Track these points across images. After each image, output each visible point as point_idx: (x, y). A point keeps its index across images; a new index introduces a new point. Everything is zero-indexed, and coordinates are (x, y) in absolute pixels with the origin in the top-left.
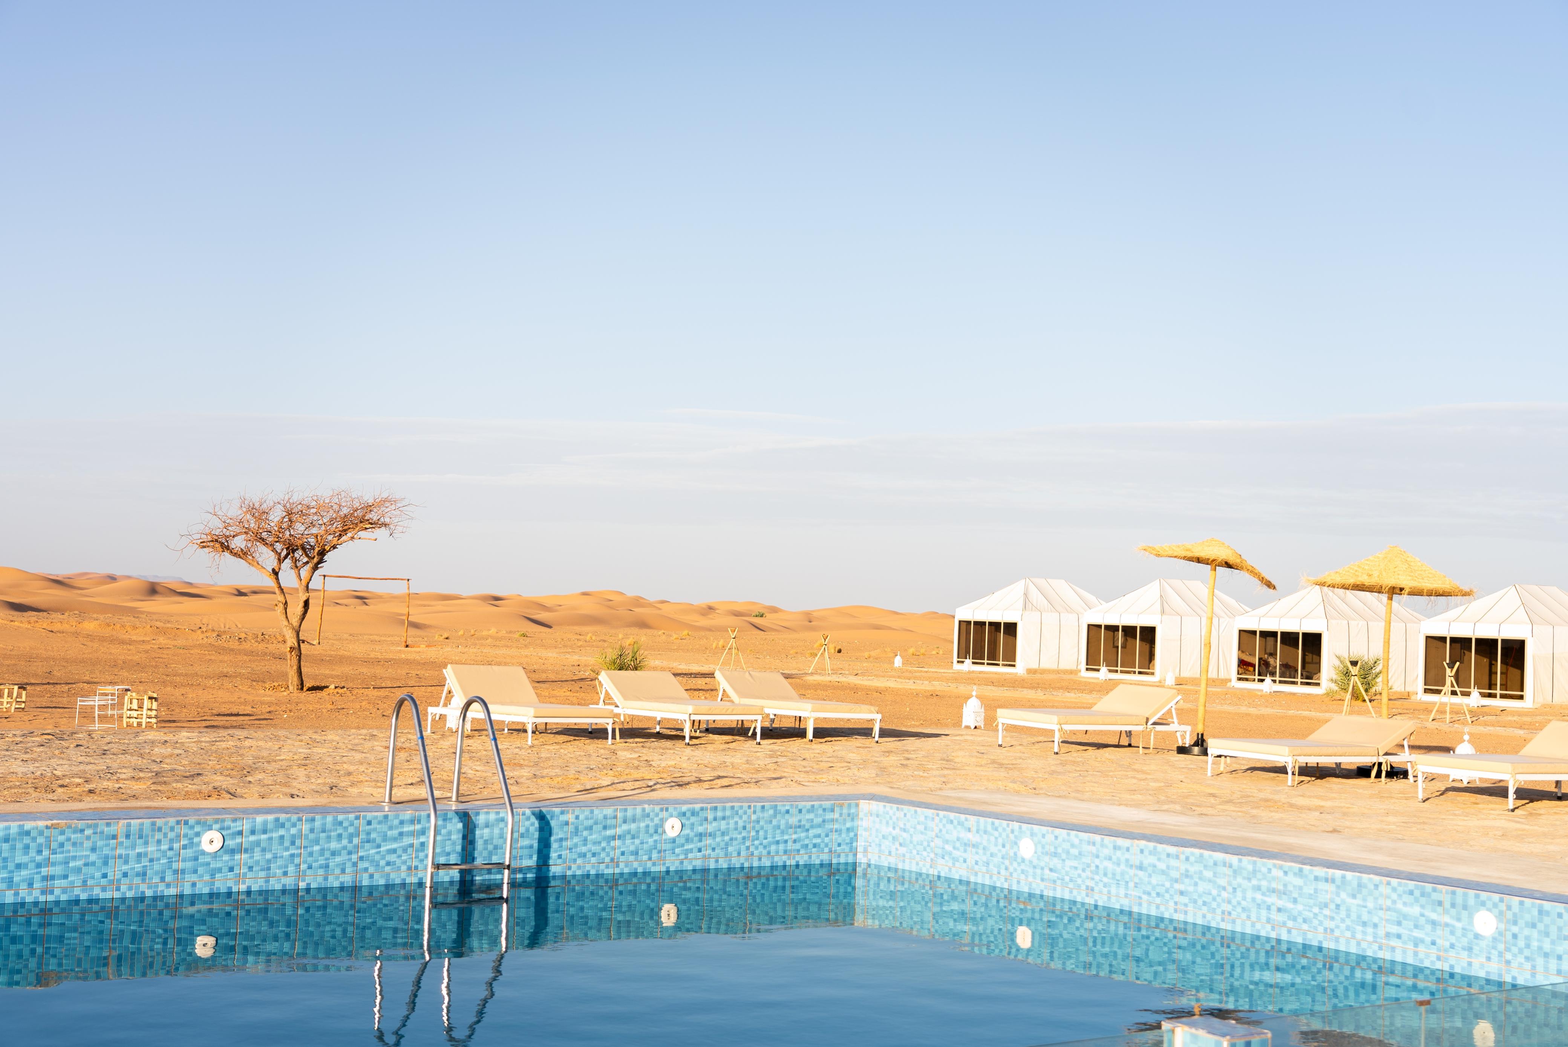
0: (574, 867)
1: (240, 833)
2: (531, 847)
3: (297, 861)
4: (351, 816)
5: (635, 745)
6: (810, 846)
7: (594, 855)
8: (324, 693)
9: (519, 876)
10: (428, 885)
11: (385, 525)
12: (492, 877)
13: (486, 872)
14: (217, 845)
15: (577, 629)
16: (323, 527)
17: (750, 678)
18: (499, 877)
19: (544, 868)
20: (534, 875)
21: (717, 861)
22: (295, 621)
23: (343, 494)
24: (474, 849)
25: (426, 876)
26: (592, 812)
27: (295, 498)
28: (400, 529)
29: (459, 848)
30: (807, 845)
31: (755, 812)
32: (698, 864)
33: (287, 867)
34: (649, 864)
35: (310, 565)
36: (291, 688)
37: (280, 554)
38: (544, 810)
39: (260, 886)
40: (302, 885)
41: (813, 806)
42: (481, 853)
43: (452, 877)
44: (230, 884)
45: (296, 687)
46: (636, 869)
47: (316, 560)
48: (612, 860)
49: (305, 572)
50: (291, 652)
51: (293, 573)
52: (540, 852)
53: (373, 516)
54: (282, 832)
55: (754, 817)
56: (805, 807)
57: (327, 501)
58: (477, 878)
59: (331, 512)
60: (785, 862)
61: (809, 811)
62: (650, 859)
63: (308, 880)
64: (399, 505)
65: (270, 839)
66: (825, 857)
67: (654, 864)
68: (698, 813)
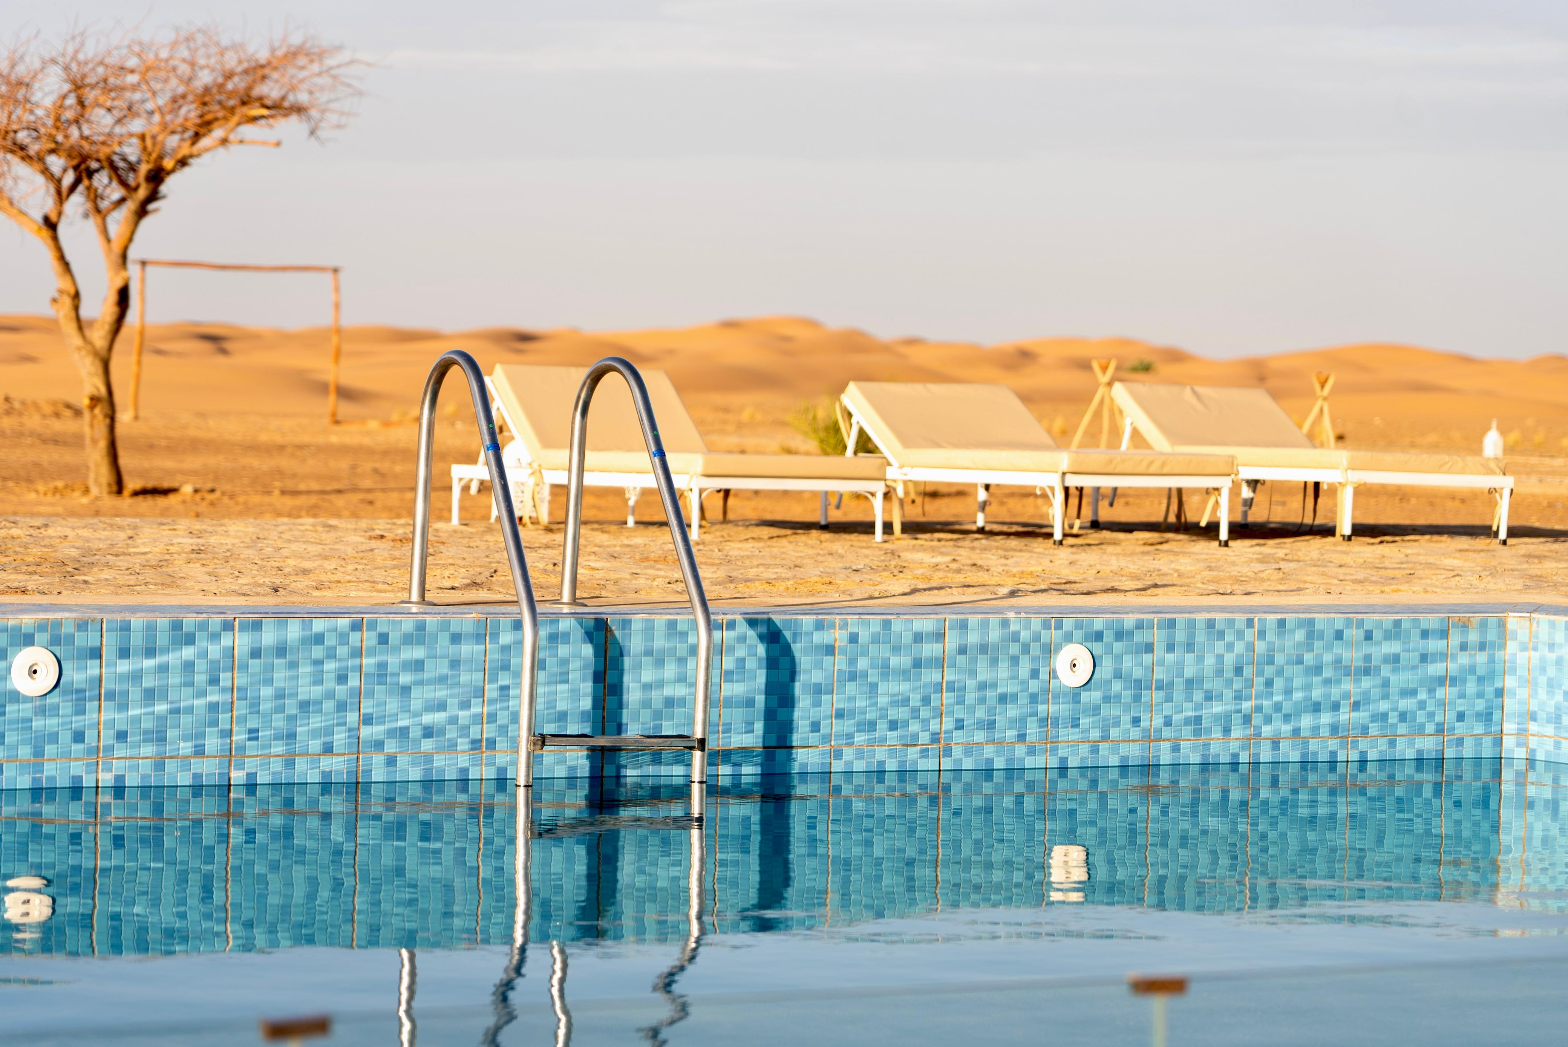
0: (848, 753)
1: (96, 653)
2: (750, 703)
3: (224, 718)
4: (343, 622)
5: (936, 543)
6: (1393, 718)
7: (893, 725)
8: (172, 499)
9: (725, 770)
10: (522, 781)
11: (299, 109)
12: (664, 770)
13: (647, 758)
14: (47, 678)
15: (719, 399)
16: (157, 118)
17: (1194, 401)
18: (678, 770)
19: (780, 754)
20: (758, 770)
21: (1176, 749)
22: (99, 336)
23: (200, 39)
24: (620, 706)
25: (515, 763)
26: (887, 624)
27: (90, 51)
28: (333, 118)
29: (586, 704)
30: (1384, 716)
31: (1262, 634)
32: (1133, 752)
33: (203, 735)
34: (1020, 750)
35: (131, 206)
36: (95, 491)
37: (59, 181)
38: (777, 619)
39: (143, 777)
40: (238, 776)
41: (1397, 623)
42: (636, 717)
43: (573, 768)
44: (77, 768)
45: (105, 489)
46: (991, 761)
47: (142, 193)
48: (935, 738)
49: (118, 221)
50: (92, 407)
51: (91, 226)
52: (770, 715)
53: (271, 90)
54: (188, 652)
55: (1260, 647)
56: (1379, 624)
57: (164, 54)
58: (629, 772)
59: (174, 82)
60: (1334, 753)
61: (1388, 636)
62: (1022, 737)
63: (250, 765)
64: (330, 62)
65: (163, 669)
66: (1428, 744)
67: (1031, 752)
68: (1131, 634)
